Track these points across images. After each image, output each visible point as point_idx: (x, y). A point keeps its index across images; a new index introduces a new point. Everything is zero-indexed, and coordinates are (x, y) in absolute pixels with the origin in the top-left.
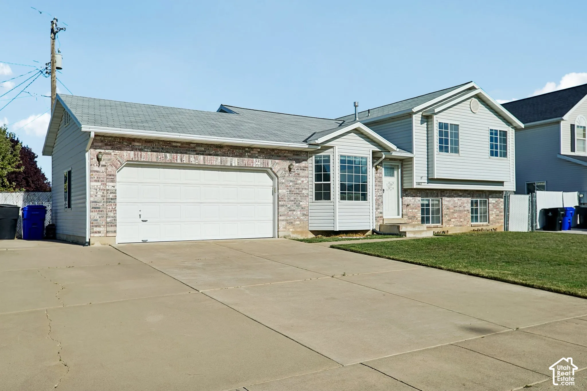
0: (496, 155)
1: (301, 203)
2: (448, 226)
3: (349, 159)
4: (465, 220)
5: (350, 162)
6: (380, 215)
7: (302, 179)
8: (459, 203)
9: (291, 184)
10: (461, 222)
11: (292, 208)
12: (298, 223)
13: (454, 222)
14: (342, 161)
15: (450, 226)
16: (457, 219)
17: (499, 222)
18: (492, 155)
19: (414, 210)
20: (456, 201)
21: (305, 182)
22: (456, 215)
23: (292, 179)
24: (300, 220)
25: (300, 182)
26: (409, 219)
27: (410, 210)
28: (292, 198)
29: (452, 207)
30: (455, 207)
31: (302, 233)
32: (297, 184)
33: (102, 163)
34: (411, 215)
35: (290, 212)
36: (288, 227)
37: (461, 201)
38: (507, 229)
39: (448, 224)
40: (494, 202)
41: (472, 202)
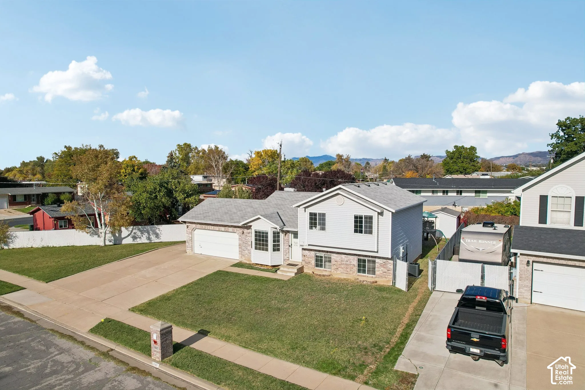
0: (361, 232)
1: (248, 248)
2: (336, 272)
3: (259, 231)
4: (351, 270)
5: (259, 232)
6: (288, 258)
7: (248, 237)
8: (346, 259)
9: (244, 239)
10: (348, 271)
11: (244, 249)
12: (246, 256)
13: (341, 270)
14: (256, 232)
15: (338, 272)
16: (344, 269)
17: (386, 278)
18: (356, 231)
19: (309, 259)
20: (343, 258)
21: (250, 239)
22: (342, 266)
23: (244, 237)
24: (248, 255)
25: (247, 239)
26: (306, 263)
27: (307, 259)
28: (244, 245)
29: (340, 261)
30: (342, 261)
31: (248, 260)
32: (246, 239)
33: (188, 228)
34: (307, 261)
35: (243, 251)
36: (242, 257)
37: (348, 258)
38: (394, 283)
39: (336, 271)
40: (382, 262)
41: (359, 259)
